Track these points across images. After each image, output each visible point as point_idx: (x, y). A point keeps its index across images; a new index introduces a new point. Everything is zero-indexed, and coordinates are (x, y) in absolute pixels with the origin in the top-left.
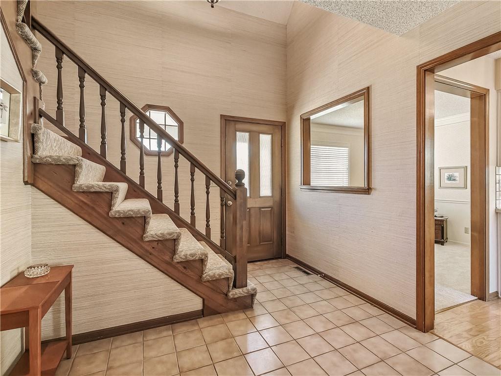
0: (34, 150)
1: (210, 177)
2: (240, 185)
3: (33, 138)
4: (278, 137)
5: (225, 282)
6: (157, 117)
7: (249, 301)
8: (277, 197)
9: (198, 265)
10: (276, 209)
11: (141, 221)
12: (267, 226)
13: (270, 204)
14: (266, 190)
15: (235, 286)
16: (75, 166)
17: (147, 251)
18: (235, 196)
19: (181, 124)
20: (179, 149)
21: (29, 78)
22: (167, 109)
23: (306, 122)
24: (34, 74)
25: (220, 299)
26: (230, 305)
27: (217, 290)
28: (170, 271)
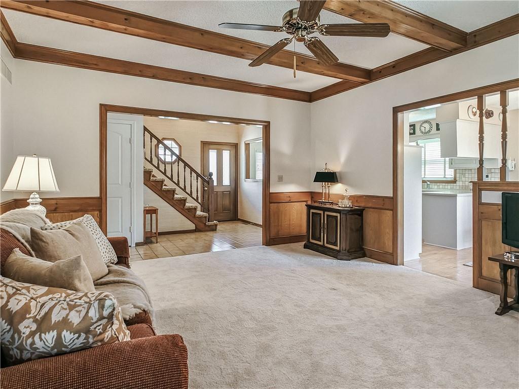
1: (198, 175)
2: (211, 179)
4: (233, 152)
5: (204, 219)
6: (168, 143)
7: (214, 227)
8: (233, 186)
9: (194, 211)
10: (232, 192)
11: (173, 192)
12: (227, 202)
13: (229, 189)
14: (226, 181)
15: (208, 221)
17: (175, 204)
18: (208, 183)
19: (180, 147)
20: (179, 159)
22: (174, 140)
23: (247, 145)
25: (202, 225)
26: (207, 228)
27: (201, 222)
28: (183, 212)
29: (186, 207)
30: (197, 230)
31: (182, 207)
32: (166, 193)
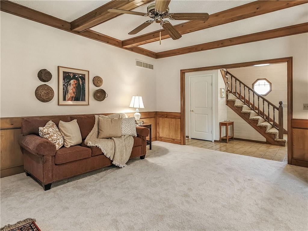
0: (227, 98)
2: (280, 106)
3: (227, 96)
5: (274, 135)
9: (264, 128)
11: (249, 114)
16: (234, 101)
17: (250, 122)
18: (278, 109)
21: (226, 84)
22: (265, 79)
24: (227, 83)
26: (276, 143)
27: (271, 137)
28: (256, 128)
29: (258, 125)
30: (267, 143)
31: (255, 125)
32: (244, 115)
